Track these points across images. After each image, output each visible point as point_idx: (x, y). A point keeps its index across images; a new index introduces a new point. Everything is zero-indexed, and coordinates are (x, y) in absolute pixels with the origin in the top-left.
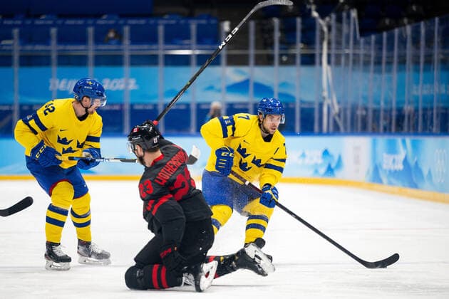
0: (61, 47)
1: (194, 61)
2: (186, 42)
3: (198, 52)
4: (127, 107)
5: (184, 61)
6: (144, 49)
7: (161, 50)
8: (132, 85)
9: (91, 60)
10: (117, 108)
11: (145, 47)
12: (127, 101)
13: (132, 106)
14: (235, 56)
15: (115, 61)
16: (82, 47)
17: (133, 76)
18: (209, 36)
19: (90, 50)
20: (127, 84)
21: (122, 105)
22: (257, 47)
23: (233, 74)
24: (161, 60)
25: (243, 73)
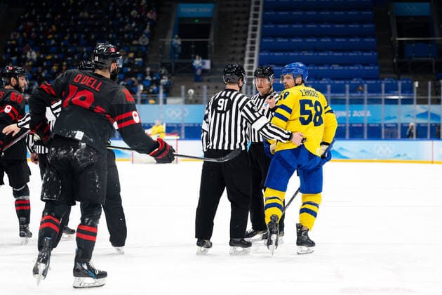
0: (332, 95)
1: (400, 101)
2: (396, 92)
3: (402, 97)
4: (366, 126)
5: (395, 102)
6: (374, 96)
7: (383, 96)
8: (368, 114)
9: (347, 101)
10: (361, 125)
11: (375, 95)
12: (366, 122)
13: (368, 125)
14: (421, 99)
15: (360, 102)
16: (343, 95)
17: (368, 110)
18: (407, 89)
19: (347, 96)
20: (366, 113)
21: (363, 124)
22: (432, 95)
23: (420, 109)
24: (383, 102)
25: (424, 108)
